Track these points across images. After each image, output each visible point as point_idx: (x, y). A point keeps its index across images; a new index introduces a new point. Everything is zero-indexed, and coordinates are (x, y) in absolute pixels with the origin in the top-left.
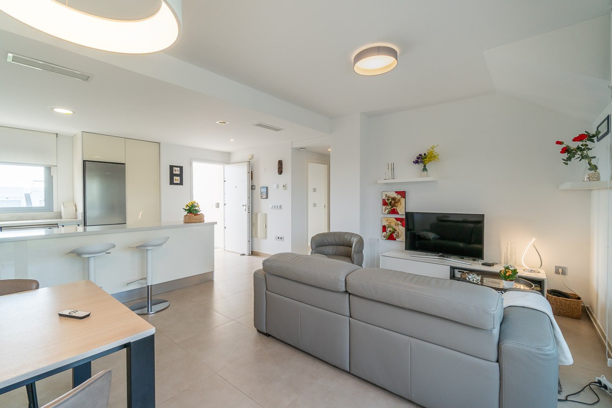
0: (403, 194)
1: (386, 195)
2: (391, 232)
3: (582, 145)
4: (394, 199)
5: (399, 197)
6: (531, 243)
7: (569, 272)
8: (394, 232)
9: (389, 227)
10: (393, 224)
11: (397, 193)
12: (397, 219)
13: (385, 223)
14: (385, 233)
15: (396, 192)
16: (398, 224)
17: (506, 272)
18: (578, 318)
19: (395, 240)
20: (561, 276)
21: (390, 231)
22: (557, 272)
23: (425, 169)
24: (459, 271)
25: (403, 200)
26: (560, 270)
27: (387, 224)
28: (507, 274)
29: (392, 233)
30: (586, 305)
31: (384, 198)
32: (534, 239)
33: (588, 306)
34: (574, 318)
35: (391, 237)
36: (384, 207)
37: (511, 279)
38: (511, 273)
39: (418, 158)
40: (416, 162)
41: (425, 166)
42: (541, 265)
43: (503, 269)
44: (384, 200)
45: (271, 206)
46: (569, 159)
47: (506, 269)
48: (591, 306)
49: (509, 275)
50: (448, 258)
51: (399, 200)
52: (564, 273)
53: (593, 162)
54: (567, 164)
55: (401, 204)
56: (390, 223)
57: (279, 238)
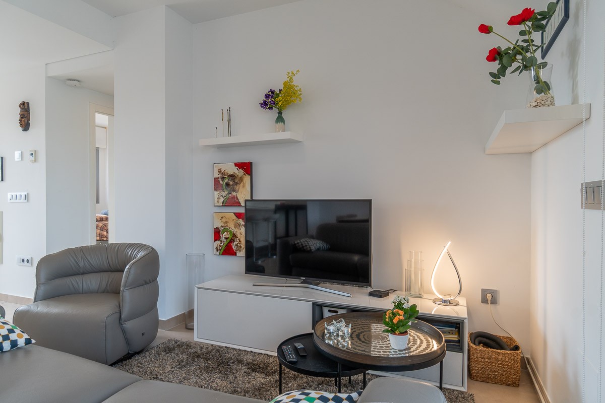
0: (247, 167)
1: (220, 171)
2: (228, 241)
3: (524, 41)
4: (232, 177)
5: (241, 172)
6: (445, 250)
7: (502, 298)
8: (232, 241)
9: (226, 230)
10: (231, 226)
11: (239, 165)
12: (238, 215)
13: (219, 224)
14: (218, 242)
15: (236, 165)
16: (239, 225)
17: (394, 315)
18: (515, 384)
19: (235, 254)
20: (489, 306)
21: (227, 239)
22: (484, 301)
23: (280, 119)
24: (330, 311)
25: (247, 179)
26: (489, 296)
27: (222, 224)
28: (395, 321)
29: (230, 242)
30: (525, 356)
31: (216, 175)
32: (450, 242)
33: (529, 356)
34: (509, 385)
35: (228, 251)
36: (216, 193)
37: (402, 329)
38: (401, 317)
39: (267, 96)
40: (264, 104)
41: (280, 113)
42: (460, 291)
43: (391, 307)
44: (216, 180)
45: (9, 197)
46: (502, 71)
47: (396, 307)
48: (532, 358)
49: (400, 321)
50: (317, 285)
51: (241, 179)
52: (494, 301)
53: (543, 74)
54: (498, 83)
55: (244, 186)
56: (226, 222)
57: (23, 261)
